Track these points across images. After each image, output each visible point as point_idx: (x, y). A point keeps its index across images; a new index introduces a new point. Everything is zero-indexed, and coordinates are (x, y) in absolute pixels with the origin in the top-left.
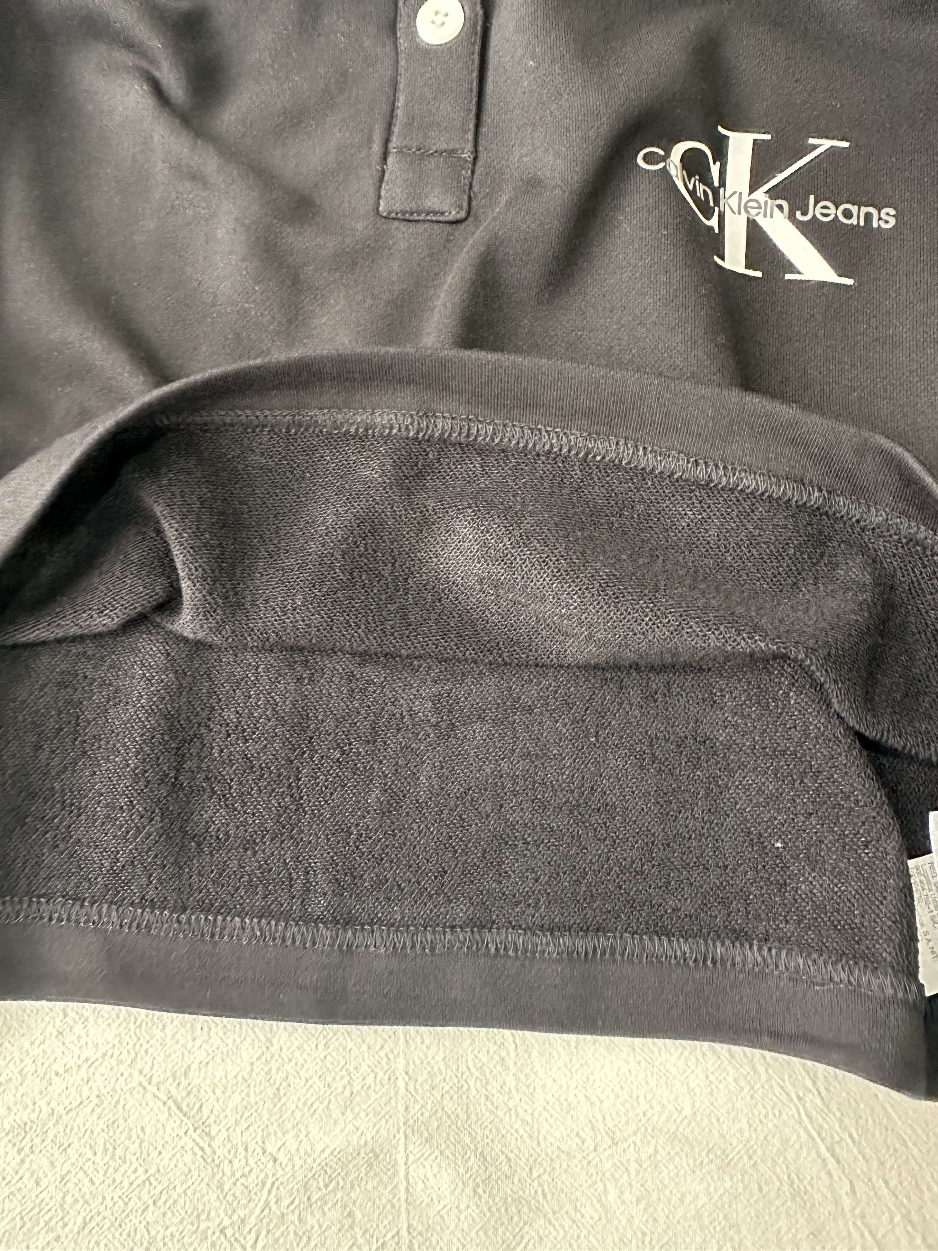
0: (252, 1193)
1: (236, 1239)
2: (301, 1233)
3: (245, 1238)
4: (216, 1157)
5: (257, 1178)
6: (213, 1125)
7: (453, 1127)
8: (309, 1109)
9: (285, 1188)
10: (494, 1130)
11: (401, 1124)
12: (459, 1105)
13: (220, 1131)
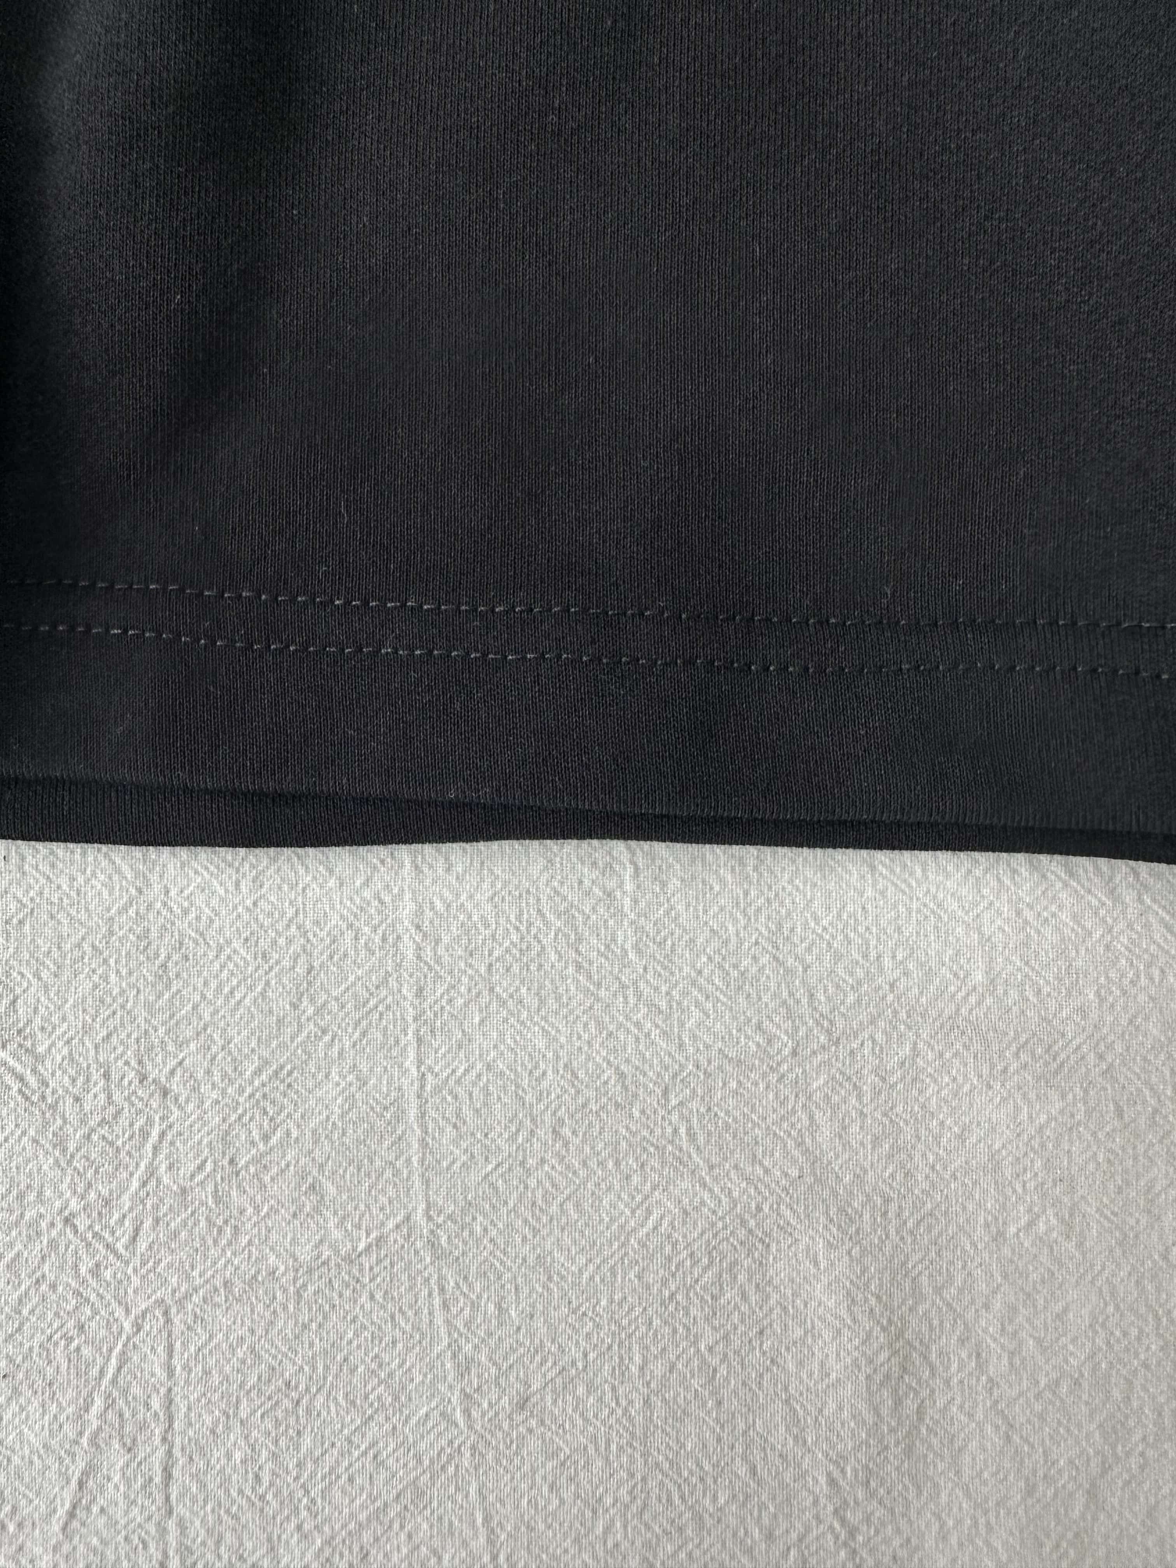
0: (123, 1154)
1: (95, 1235)
2: (219, 1222)
3: (113, 1233)
4: (49, 1091)
5: (131, 1125)
6: (39, 1035)
7: (512, 1020)
8: (227, 999)
9: (185, 1143)
10: (592, 1025)
11: (410, 1019)
12: (522, 982)
13: (53, 1044)
